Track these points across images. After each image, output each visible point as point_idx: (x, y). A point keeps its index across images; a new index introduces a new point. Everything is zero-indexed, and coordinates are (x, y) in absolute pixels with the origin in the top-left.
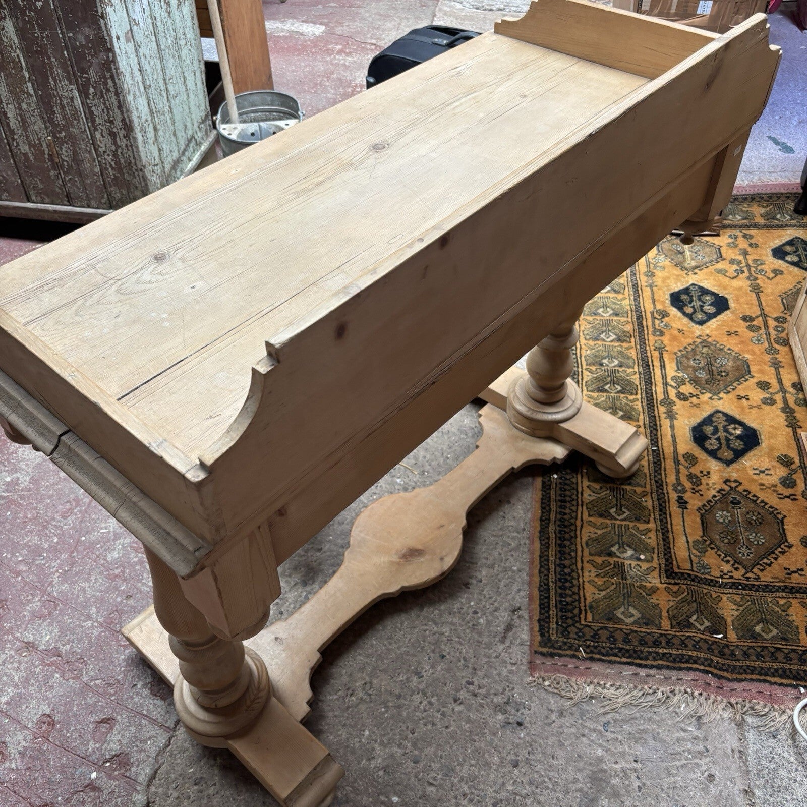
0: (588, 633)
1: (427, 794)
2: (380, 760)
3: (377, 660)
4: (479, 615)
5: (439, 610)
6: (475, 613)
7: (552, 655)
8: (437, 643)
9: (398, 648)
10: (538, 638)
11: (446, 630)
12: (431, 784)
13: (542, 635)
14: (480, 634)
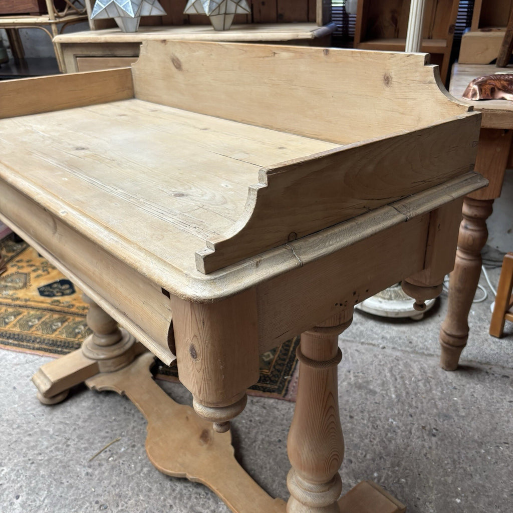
0: (276, 373)
1: (371, 458)
2: (351, 481)
3: (277, 476)
4: (253, 419)
5: (245, 438)
6: (251, 421)
7: (287, 390)
8: (270, 443)
9: (269, 463)
10: (275, 394)
11: (260, 437)
12: (365, 456)
13: (274, 391)
14: (267, 421)
